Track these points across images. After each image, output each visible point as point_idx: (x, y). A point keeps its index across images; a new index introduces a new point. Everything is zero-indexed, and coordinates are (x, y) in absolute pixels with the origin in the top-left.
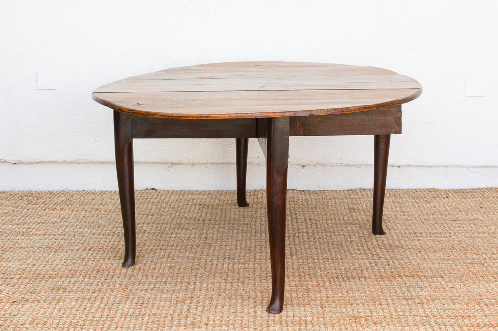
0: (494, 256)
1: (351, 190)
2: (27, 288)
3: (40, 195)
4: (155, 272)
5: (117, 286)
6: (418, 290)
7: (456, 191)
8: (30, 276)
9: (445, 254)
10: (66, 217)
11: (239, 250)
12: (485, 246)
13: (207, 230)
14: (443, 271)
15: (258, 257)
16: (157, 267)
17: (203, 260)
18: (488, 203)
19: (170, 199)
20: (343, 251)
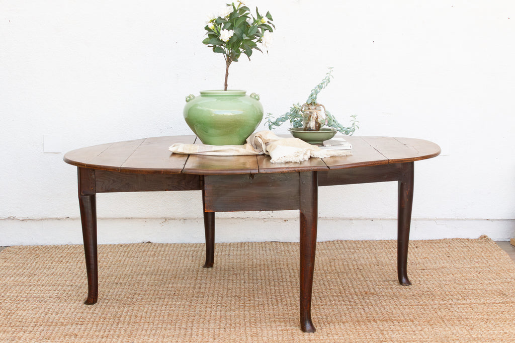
0: (459, 301)
1: (329, 242)
2: (42, 335)
3: (46, 249)
4: (156, 319)
5: (123, 332)
6: (391, 333)
7: (424, 242)
8: (44, 324)
9: (415, 300)
10: (72, 270)
11: (229, 298)
12: (452, 293)
13: (201, 280)
14: (413, 316)
15: (247, 305)
16: (157, 315)
17: (198, 308)
18: (454, 253)
19: (164, 251)
20: (323, 298)
